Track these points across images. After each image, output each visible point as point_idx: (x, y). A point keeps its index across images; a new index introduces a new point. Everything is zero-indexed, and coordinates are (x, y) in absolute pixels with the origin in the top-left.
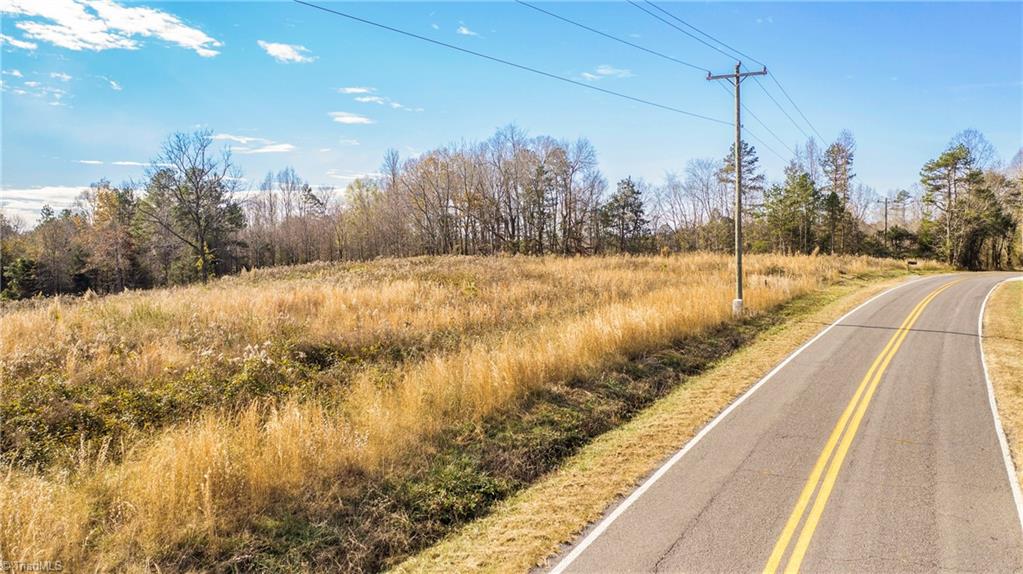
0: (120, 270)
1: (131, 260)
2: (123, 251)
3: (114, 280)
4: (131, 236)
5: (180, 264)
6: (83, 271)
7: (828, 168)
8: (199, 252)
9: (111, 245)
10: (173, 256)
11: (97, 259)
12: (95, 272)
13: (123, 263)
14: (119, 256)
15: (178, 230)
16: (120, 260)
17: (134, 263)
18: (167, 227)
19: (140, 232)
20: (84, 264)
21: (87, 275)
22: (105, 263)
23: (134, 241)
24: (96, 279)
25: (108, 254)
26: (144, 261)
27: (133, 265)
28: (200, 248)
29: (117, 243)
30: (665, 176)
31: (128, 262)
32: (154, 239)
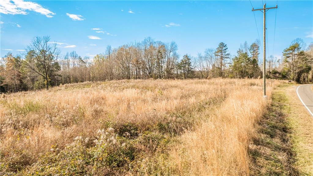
0: (16, 85)
1: (20, 81)
2: (17, 78)
3: (14, 88)
4: (20, 73)
5: (38, 82)
6: (2, 85)
7: (251, 51)
8: (45, 78)
9: (13, 76)
10: (35, 80)
11: (7, 81)
12: (7, 85)
13: (18, 82)
14: (16, 80)
15: (37, 71)
16: (16, 81)
17: (21, 82)
18: (34, 69)
19: (23, 71)
20: (2, 82)
21: (4, 86)
22: (10, 82)
23: (21, 75)
24: (7, 87)
25: (12, 79)
26: (25, 81)
27: (21, 83)
28: (45, 77)
29: (15, 75)
30: (198, 54)
31: (19, 82)
32: (28, 74)
